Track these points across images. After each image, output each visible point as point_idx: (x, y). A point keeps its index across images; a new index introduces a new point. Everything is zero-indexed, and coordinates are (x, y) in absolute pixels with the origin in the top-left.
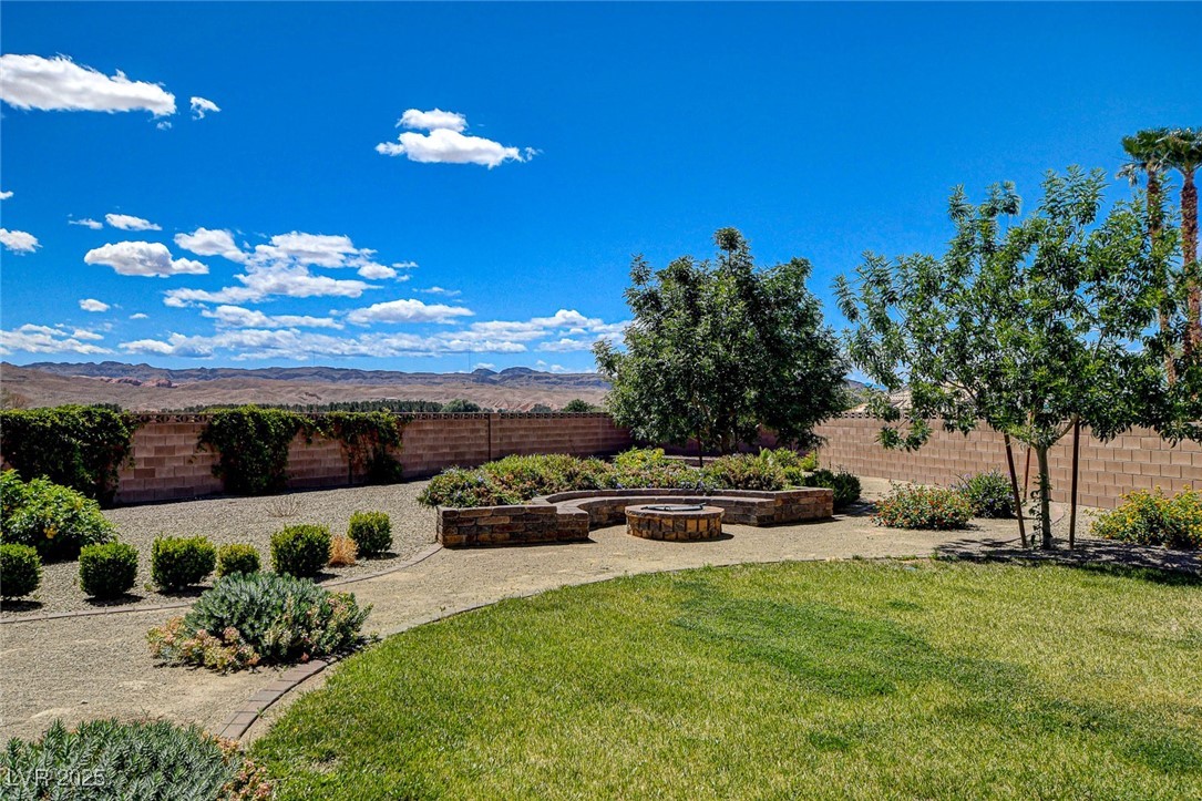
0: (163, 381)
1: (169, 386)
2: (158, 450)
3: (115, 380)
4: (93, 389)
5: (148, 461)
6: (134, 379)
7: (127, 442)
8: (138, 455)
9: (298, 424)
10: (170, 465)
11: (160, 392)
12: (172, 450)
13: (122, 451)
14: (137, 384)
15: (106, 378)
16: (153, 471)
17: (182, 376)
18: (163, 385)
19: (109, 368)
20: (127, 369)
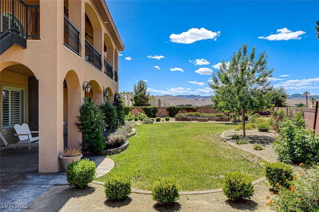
0: (203, 99)
1: (204, 100)
2: (161, 111)
3: (193, 99)
4: (188, 101)
5: (160, 113)
6: (197, 99)
7: (157, 110)
8: (159, 112)
9: (180, 109)
10: (163, 113)
11: (202, 102)
12: (163, 111)
13: (157, 111)
14: (197, 100)
15: (191, 99)
16: (161, 114)
17: (207, 98)
18: (203, 100)
19: (192, 96)
20: (195, 96)
